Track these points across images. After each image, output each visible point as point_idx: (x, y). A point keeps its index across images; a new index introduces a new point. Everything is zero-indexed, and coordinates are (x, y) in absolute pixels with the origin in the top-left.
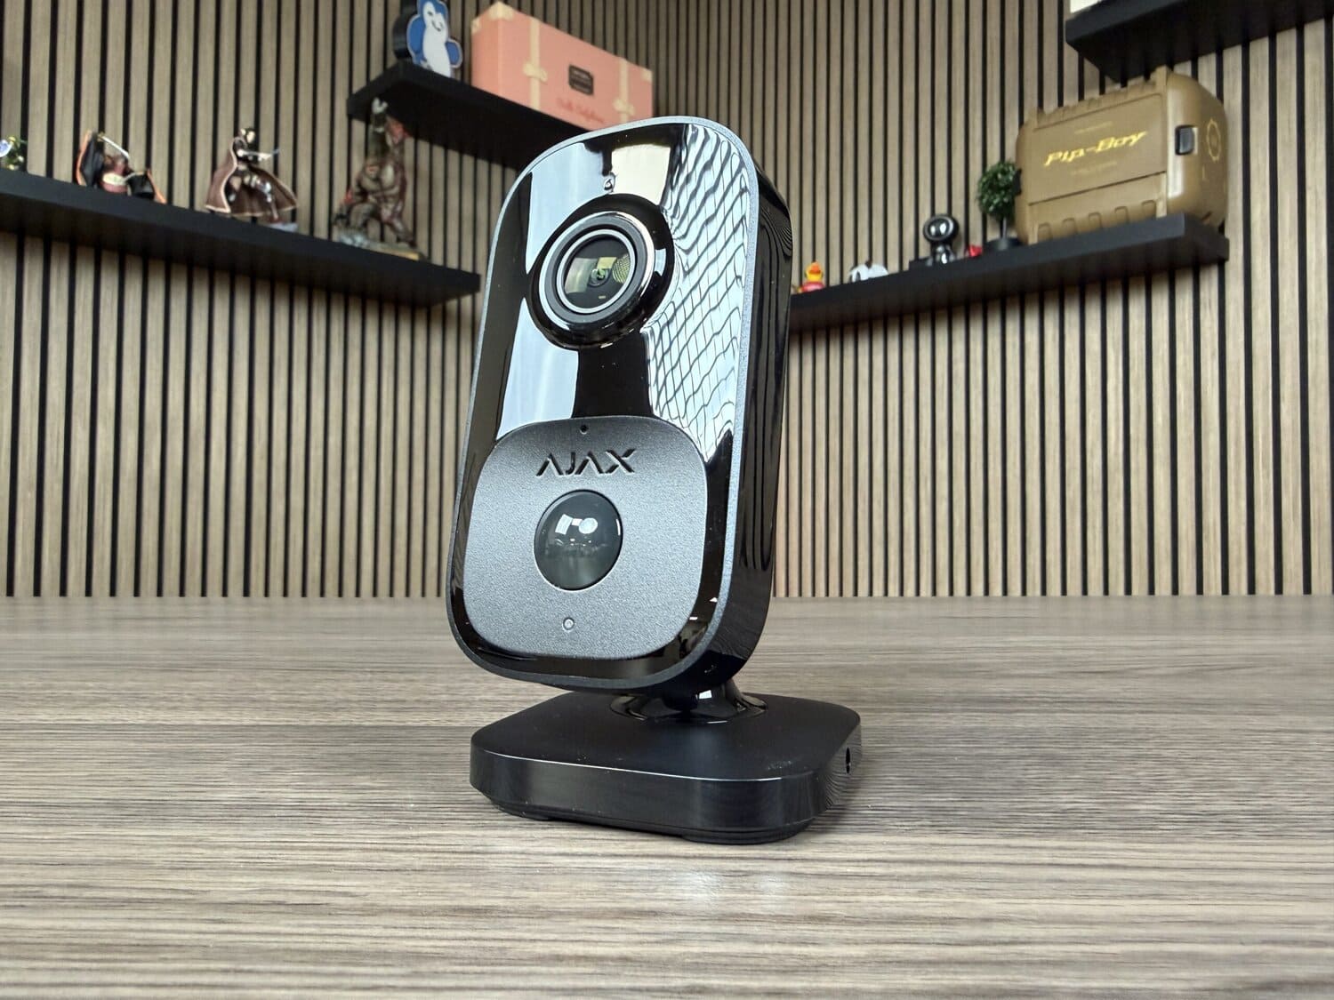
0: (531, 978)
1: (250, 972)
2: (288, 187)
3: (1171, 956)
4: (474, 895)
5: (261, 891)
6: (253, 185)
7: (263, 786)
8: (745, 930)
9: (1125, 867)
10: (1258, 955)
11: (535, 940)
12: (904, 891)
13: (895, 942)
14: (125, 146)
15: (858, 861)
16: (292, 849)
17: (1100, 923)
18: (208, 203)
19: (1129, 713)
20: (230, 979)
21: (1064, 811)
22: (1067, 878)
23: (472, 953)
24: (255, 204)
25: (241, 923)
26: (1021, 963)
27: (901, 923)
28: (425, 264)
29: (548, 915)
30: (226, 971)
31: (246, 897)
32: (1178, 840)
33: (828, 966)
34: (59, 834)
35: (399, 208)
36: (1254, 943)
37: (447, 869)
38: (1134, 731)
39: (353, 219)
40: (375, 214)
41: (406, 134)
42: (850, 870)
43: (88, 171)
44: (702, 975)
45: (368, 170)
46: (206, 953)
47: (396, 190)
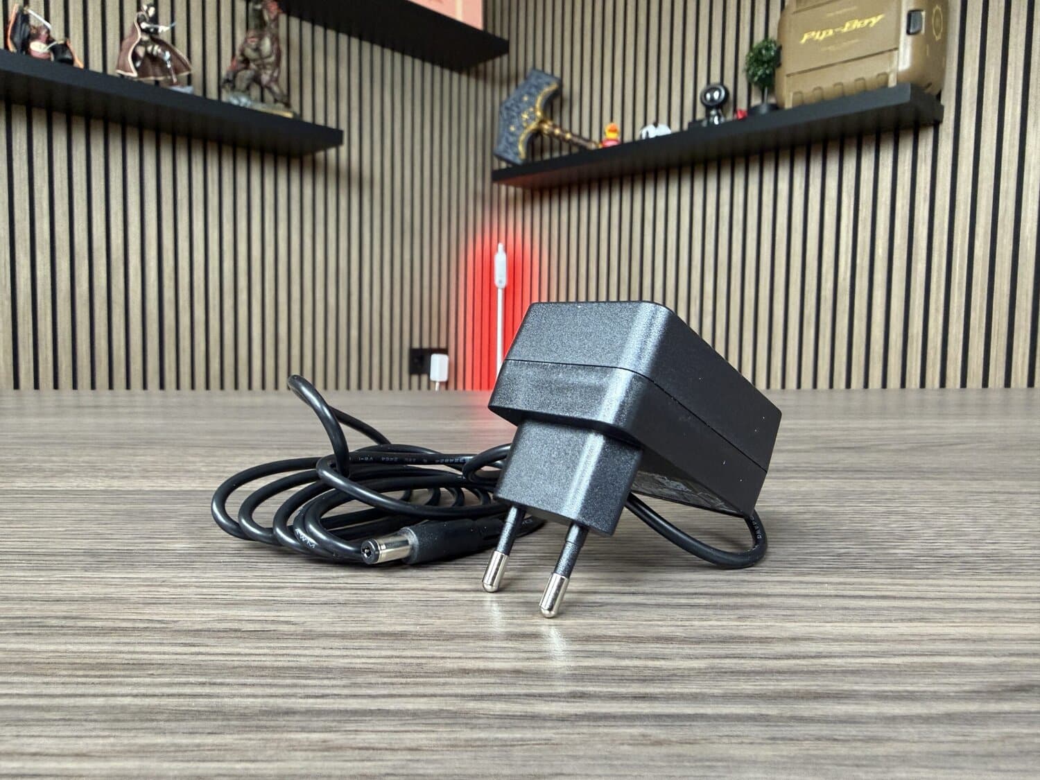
0: (447, 687)
1: (221, 684)
2: (183, 55)
3: (941, 666)
4: (389, 622)
5: (220, 621)
6: (155, 53)
7: (207, 538)
8: (608, 648)
9: (894, 598)
10: (1009, 665)
11: (444, 658)
12: (726, 617)
13: (727, 657)
14: (47, 18)
15: (688, 594)
16: (239, 587)
17: (882, 641)
18: (118, 68)
19: (877, 479)
20: (207, 690)
21: (839, 555)
22: (851, 606)
23: (397, 668)
24: (158, 70)
25: (207, 646)
26: (827, 672)
27: (729, 642)
28: (298, 121)
29: (452, 637)
30: (203, 684)
31: (209, 626)
32: (932, 576)
33: (676, 675)
34: (49, 576)
35: (275, 75)
36: (1004, 655)
37: (365, 602)
38: (884, 493)
39: (238, 83)
40: (256, 79)
41: (281, 11)
42: (683, 601)
43: (17, 39)
44: (580, 684)
45: (249, 41)
46: (184, 669)
47: (273, 59)
